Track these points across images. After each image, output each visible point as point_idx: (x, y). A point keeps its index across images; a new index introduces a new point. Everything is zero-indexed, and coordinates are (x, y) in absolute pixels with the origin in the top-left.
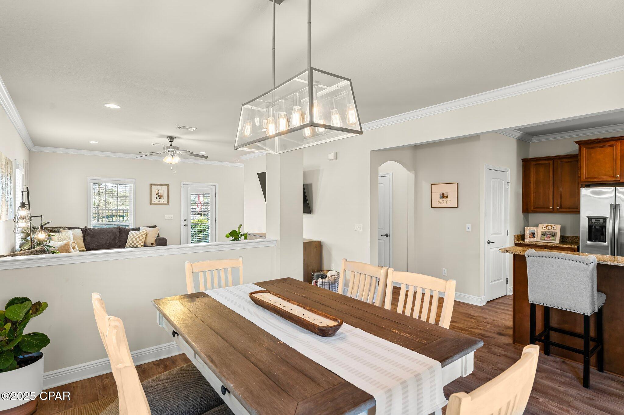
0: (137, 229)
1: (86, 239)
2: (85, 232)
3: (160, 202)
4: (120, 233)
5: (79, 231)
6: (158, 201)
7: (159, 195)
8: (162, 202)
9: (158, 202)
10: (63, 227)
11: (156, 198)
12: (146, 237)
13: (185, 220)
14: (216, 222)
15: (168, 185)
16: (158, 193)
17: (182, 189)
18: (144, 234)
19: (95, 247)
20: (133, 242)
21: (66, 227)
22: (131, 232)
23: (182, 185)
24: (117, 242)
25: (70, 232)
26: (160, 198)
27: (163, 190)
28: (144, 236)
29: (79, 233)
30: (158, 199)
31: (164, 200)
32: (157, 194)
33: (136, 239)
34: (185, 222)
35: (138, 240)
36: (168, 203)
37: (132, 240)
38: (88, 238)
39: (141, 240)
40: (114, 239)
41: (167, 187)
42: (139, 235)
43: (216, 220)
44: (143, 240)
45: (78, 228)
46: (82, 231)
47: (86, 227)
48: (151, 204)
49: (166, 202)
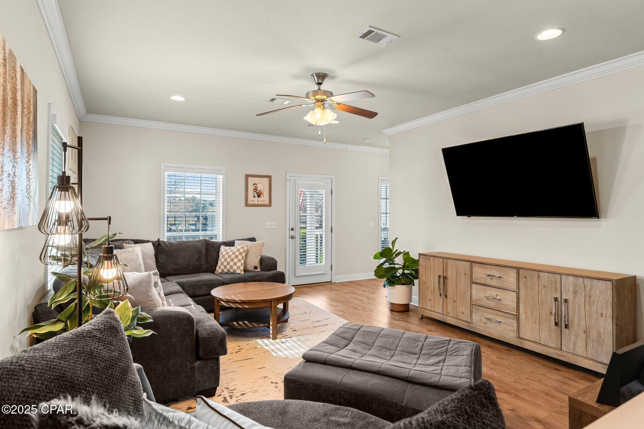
0: (231, 244)
1: (159, 257)
2: (158, 245)
3: (260, 203)
4: (207, 250)
5: (150, 246)
6: (257, 201)
7: (258, 191)
8: (262, 203)
9: (256, 203)
10: (126, 240)
11: (254, 197)
12: (246, 255)
13: (292, 229)
14: (332, 232)
15: (269, 177)
16: (256, 188)
17: (288, 183)
18: (244, 251)
19: (172, 272)
20: (228, 263)
21: (131, 240)
22: (223, 248)
23: (288, 177)
24: (203, 263)
25: (138, 248)
26: (259, 196)
27: (263, 185)
28: (244, 254)
29: (149, 248)
30: (257, 198)
31: (264, 199)
32: (255, 190)
33: (232, 260)
34: (292, 233)
35: (236, 260)
36: (270, 205)
37: (226, 260)
38: (162, 258)
39: (239, 260)
40: (199, 259)
41: (268, 179)
42: (237, 253)
43: (332, 230)
44: (242, 261)
45: (148, 241)
46: (154, 245)
47: (159, 239)
48: (247, 205)
49: (267, 203)
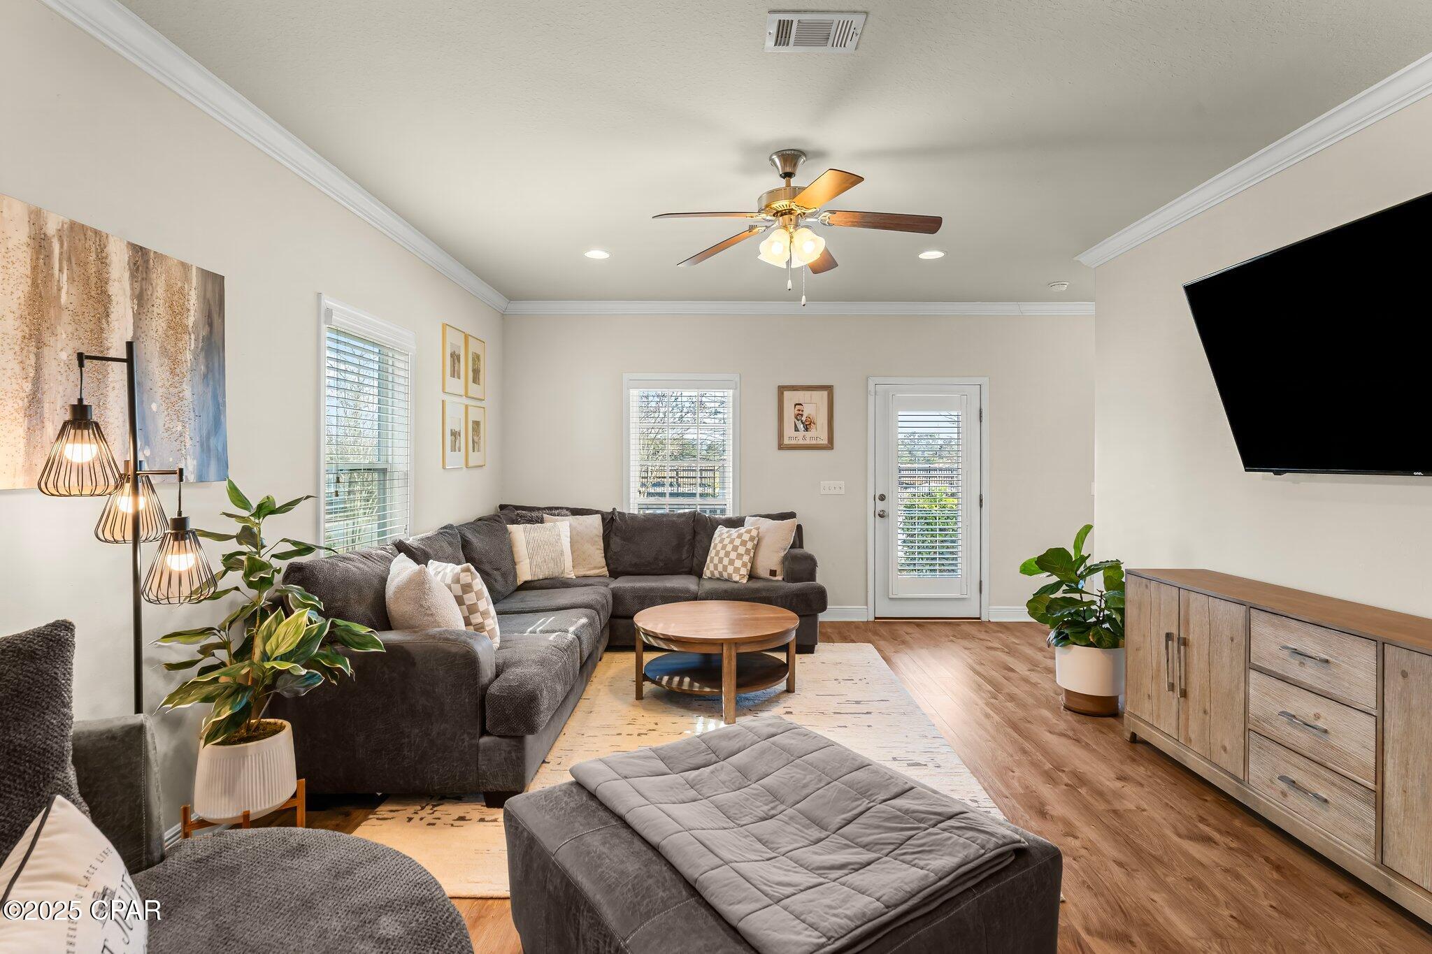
0: (736, 523)
1: (611, 544)
2: (611, 523)
3: (808, 442)
4: (695, 533)
5: (596, 521)
6: (801, 437)
7: (804, 419)
8: (814, 442)
9: (801, 442)
11: (797, 429)
12: (756, 547)
13: (882, 498)
14: (981, 506)
15: (829, 389)
16: (801, 412)
17: (871, 398)
18: (752, 539)
19: (629, 569)
20: (722, 561)
22: (721, 531)
23: (872, 387)
24: (684, 557)
25: (565, 523)
26: (806, 428)
27: (815, 405)
28: (750, 545)
29: (595, 524)
30: (802, 433)
31: (819, 434)
32: (798, 416)
33: (727, 554)
34: (881, 505)
35: (733, 555)
36: (830, 446)
38: (617, 542)
39: (740, 556)
40: (679, 547)
41: (825, 394)
42: (737, 542)
43: (981, 501)
44: (746, 558)
45: (595, 512)
46: (604, 520)
47: (615, 509)
48: (781, 447)
49: (825, 442)
